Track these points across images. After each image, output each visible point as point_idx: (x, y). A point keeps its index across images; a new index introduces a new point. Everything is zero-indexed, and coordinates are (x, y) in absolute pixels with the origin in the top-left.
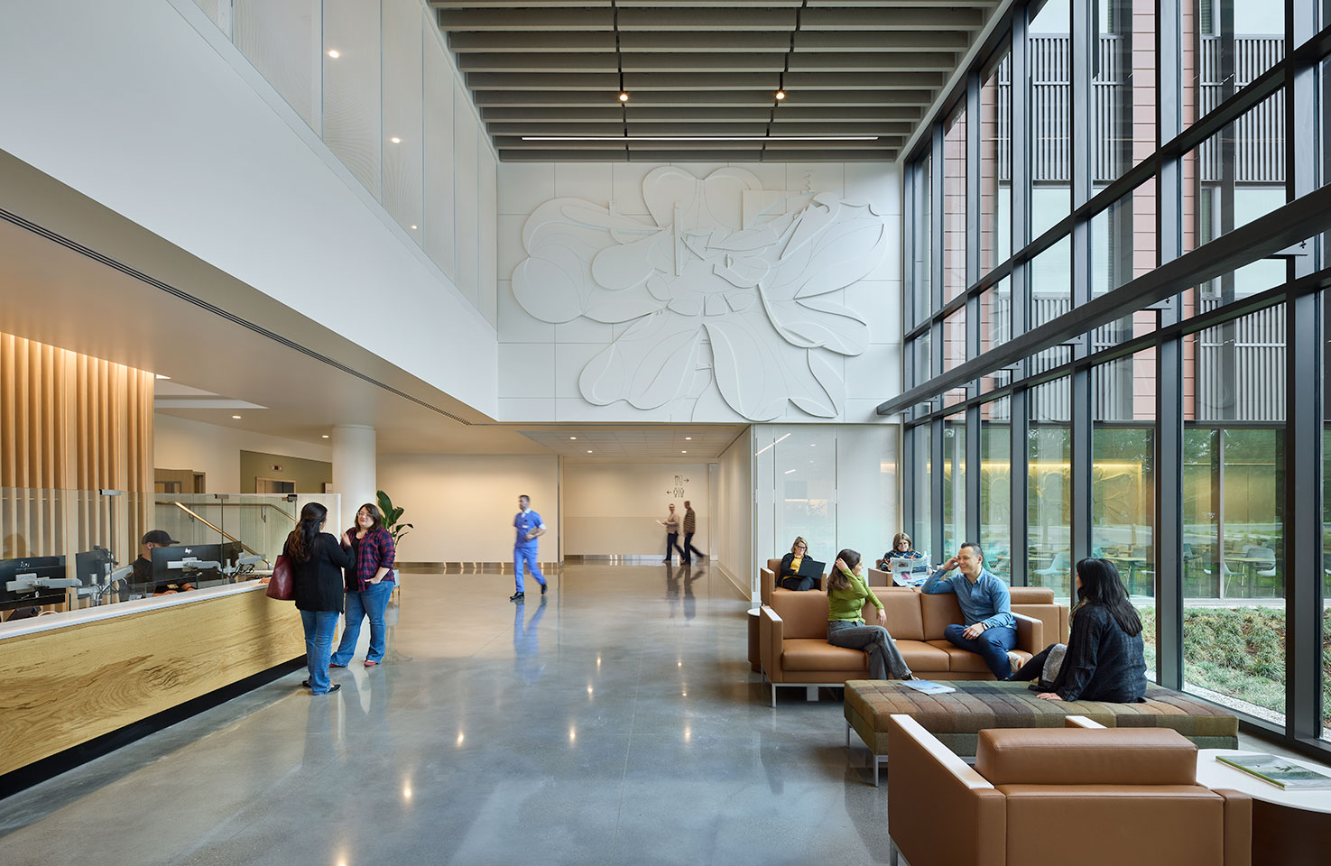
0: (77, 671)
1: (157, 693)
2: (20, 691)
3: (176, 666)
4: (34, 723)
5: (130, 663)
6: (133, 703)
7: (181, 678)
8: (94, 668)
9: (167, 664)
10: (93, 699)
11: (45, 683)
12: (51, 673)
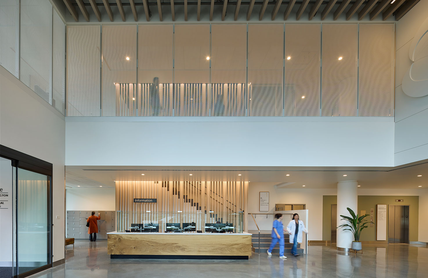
0: (162, 242)
1: (179, 251)
2: (152, 243)
3: (184, 247)
4: (154, 249)
5: (173, 244)
6: (173, 251)
7: (186, 250)
8: (165, 243)
9: (182, 246)
10: (165, 248)
11: (156, 243)
12: (157, 242)
